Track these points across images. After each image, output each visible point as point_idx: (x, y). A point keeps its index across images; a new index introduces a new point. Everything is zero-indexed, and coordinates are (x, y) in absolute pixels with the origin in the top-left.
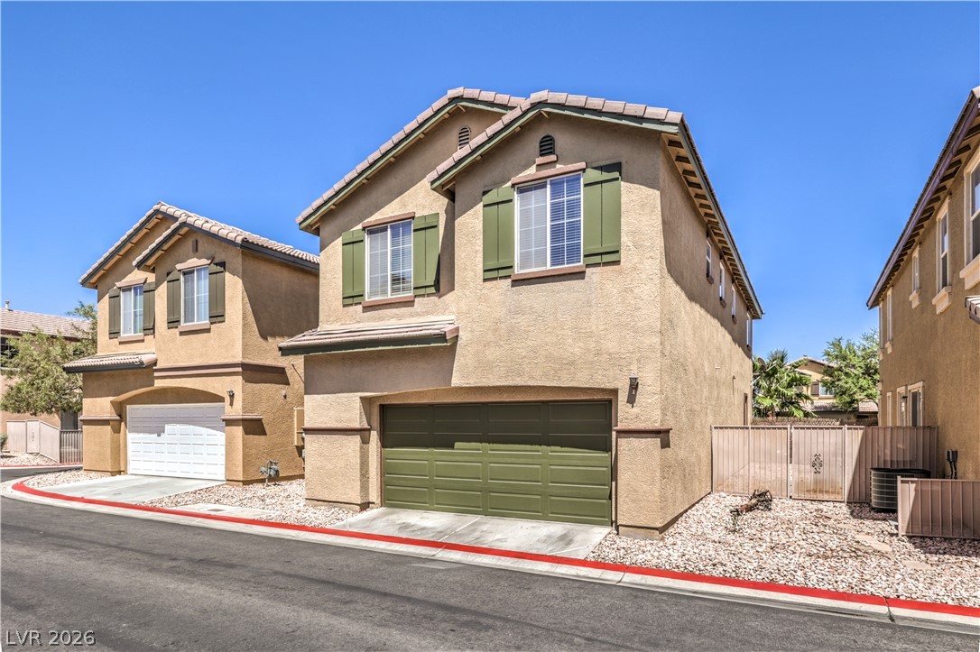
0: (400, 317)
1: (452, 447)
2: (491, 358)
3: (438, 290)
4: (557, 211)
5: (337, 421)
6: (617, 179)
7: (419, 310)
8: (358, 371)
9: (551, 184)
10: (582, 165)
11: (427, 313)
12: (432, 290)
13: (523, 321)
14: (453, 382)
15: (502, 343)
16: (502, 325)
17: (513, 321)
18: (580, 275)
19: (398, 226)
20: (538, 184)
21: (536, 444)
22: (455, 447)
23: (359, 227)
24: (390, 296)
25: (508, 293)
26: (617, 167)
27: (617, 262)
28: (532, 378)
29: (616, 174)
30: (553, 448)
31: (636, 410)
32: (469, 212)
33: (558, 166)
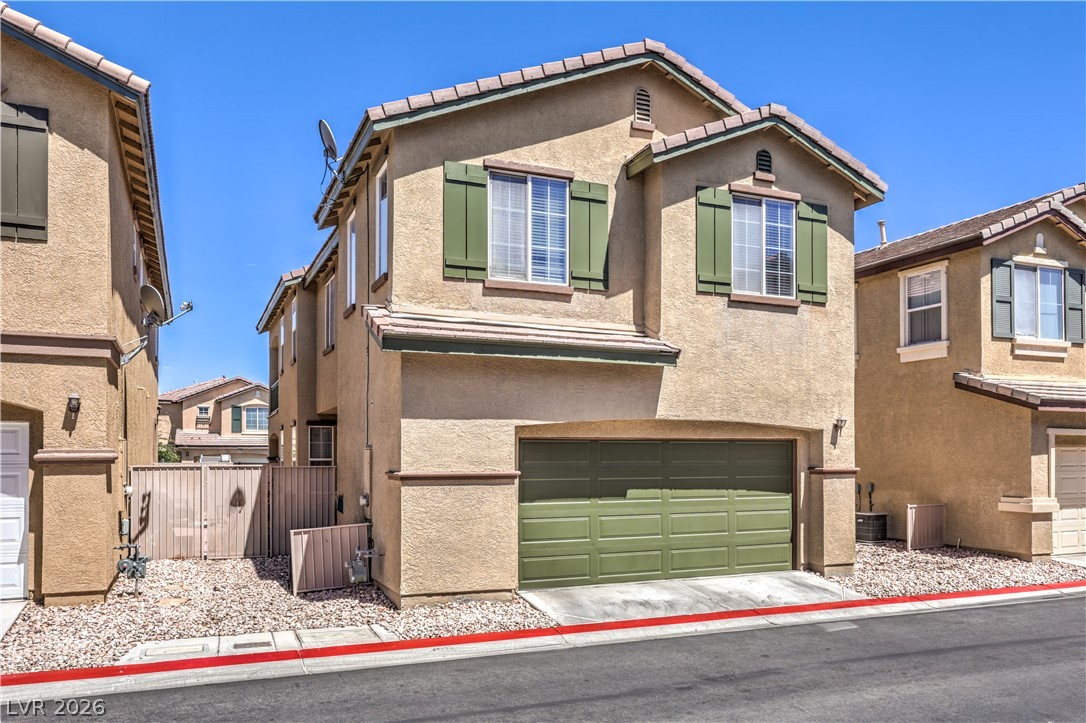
0: (547, 314)
1: (623, 495)
2: (705, 386)
3: (606, 286)
4: (772, 234)
5: (472, 463)
6: (825, 222)
7: (578, 309)
8: (511, 388)
9: (767, 205)
10: (798, 196)
11: (589, 316)
12: (600, 286)
13: (740, 349)
14: (658, 413)
15: (718, 370)
16: (718, 350)
17: (730, 347)
18: (792, 309)
19: (545, 183)
20: (754, 200)
21: (722, 489)
22: (628, 496)
23: (478, 162)
24: (531, 281)
25: (724, 314)
26: (822, 209)
27: (823, 304)
28: (747, 414)
29: (824, 217)
30: (739, 491)
31: (836, 452)
32: (679, 204)
33: (774, 188)
